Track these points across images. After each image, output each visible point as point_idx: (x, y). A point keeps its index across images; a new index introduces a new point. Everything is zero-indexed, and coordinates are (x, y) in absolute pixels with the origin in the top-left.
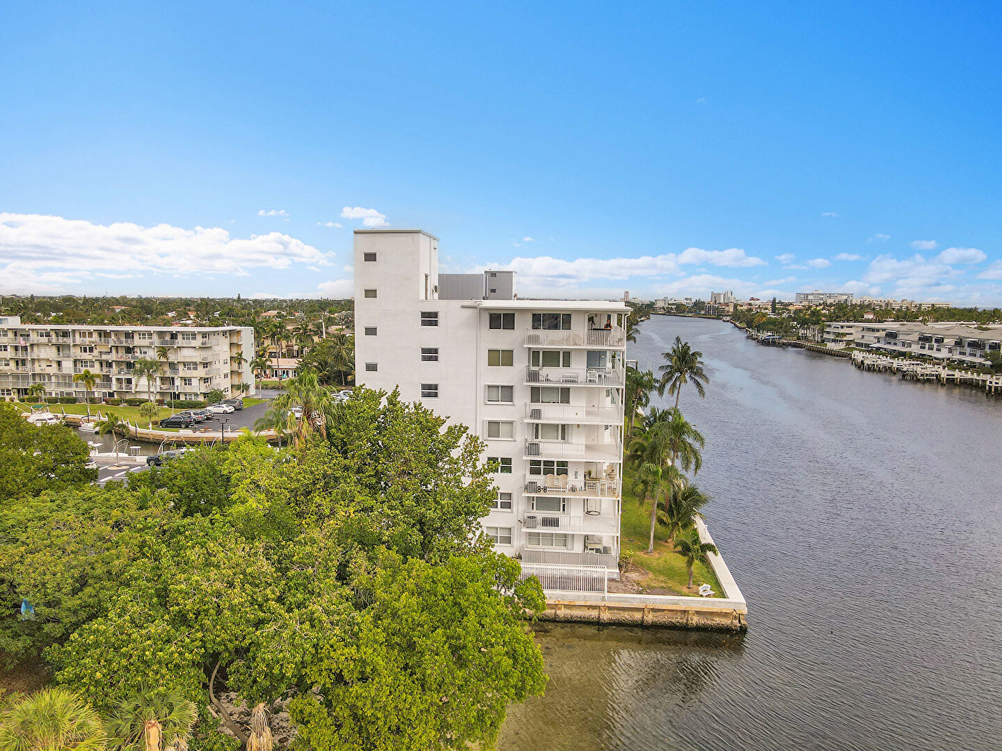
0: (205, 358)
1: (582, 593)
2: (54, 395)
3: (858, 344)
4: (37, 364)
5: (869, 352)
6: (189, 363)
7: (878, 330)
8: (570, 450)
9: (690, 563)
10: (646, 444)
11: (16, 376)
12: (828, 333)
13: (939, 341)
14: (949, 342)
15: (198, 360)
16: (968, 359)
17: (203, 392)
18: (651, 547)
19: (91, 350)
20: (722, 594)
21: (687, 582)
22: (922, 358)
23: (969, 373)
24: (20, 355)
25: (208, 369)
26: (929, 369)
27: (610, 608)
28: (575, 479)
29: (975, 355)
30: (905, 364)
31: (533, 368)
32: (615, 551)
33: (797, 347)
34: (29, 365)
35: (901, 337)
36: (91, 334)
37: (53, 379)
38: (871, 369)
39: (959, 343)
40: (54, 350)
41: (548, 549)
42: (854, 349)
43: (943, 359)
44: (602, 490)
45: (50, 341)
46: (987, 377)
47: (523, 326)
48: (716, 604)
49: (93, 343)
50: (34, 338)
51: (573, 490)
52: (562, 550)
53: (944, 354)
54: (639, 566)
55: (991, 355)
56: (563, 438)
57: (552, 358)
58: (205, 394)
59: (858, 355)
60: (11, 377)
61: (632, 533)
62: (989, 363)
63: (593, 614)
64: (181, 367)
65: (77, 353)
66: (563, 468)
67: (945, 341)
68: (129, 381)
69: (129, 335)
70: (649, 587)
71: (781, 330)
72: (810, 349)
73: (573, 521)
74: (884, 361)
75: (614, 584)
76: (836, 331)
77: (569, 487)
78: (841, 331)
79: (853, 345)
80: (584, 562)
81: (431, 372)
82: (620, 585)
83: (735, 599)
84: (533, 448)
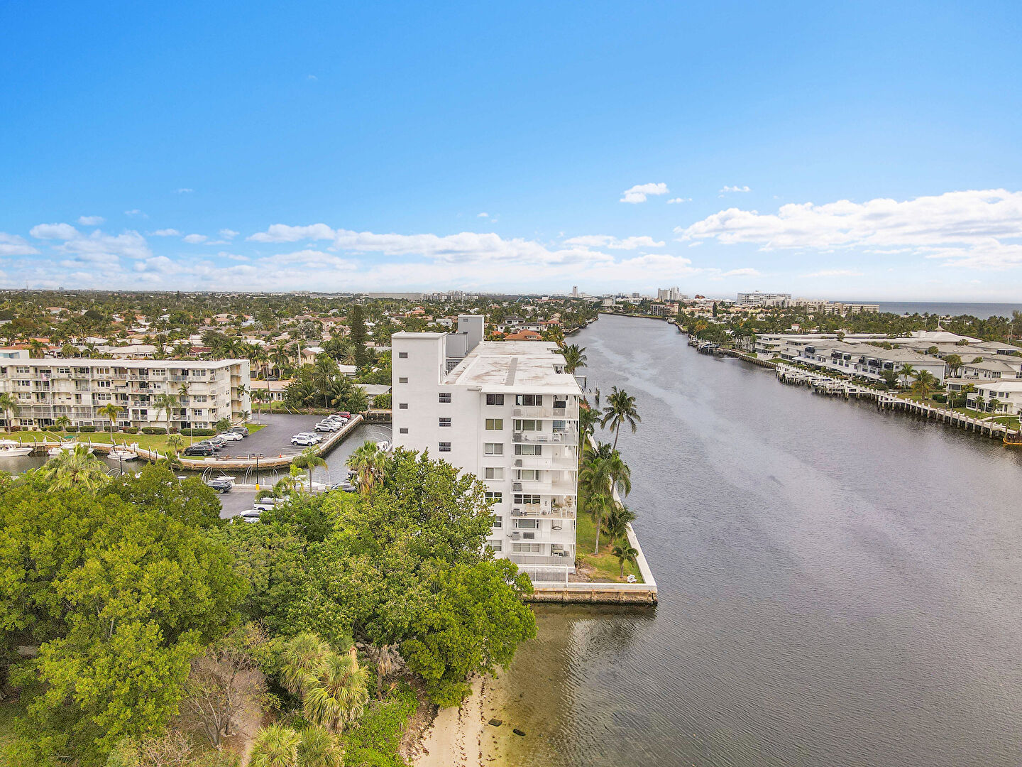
0: (214, 391)
1: (551, 583)
2: (74, 425)
3: (784, 356)
4: (57, 397)
5: (791, 364)
6: (199, 396)
7: (800, 344)
8: (541, 488)
9: (621, 561)
10: (593, 473)
11: (37, 408)
12: (759, 344)
13: (848, 358)
14: (855, 359)
15: (207, 393)
16: (869, 375)
17: (213, 421)
18: (597, 551)
19: (108, 384)
20: (643, 581)
21: (621, 573)
22: (833, 373)
23: (868, 388)
24: (41, 389)
25: (215, 400)
26: (836, 384)
27: (570, 592)
28: (545, 506)
29: (874, 372)
30: (819, 379)
31: (517, 432)
32: (572, 555)
33: (732, 356)
34: (49, 397)
35: (817, 352)
36: (107, 370)
37: (73, 411)
38: (791, 383)
39: (862, 361)
40: (73, 384)
41: (527, 554)
42: (779, 360)
43: (850, 375)
44: (564, 514)
45: (70, 377)
46: (881, 393)
47: (509, 404)
48: (638, 587)
49: (110, 378)
50: (54, 374)
51: (544, 513)
52: (536, 554)
53: (850, 370)
54: (589, 565)
55: (885, 372)
56: (537, 478)
57: (529, 425)
58: (213, 422)
59: (782, 368)
60: (33, 409)
61: (583, 542)
62: (884, 380)
63: (559, 596)
64: (192, 399)
65: (94, 387)
66: (537, 500)
67: (852, 358)
68: (144, 412)
69: (143, 371)
70: (595, 578)
71: (719, 339)
72: (743, 359)
73: (544, 535)
74: (801, 374)
75: (572, 576)
76: (766, 342)
77: (541, 512)
78: (770, 343)
79: (779, 357)
80: (552, 563)
81: (445, 435)
82: (576, 577)
83: (650, 582)
84: (517, 486)
